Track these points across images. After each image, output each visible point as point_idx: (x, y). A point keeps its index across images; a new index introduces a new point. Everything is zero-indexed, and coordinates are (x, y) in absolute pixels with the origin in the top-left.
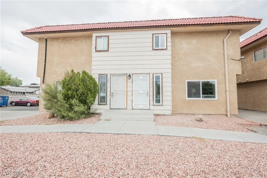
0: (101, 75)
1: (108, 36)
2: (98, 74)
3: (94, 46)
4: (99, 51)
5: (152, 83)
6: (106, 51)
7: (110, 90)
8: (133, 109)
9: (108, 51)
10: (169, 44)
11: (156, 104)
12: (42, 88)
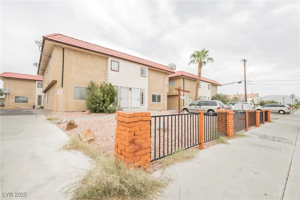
0: (114, 86)
1: (119, 62)
3: (110, 66)
4: (113, 70)
5: (140, 94)
7: (120, 96)
8: (132, 108)
9: (118, 71)
10: (148, 75)
11: (141, 105)
12: (60, 91)
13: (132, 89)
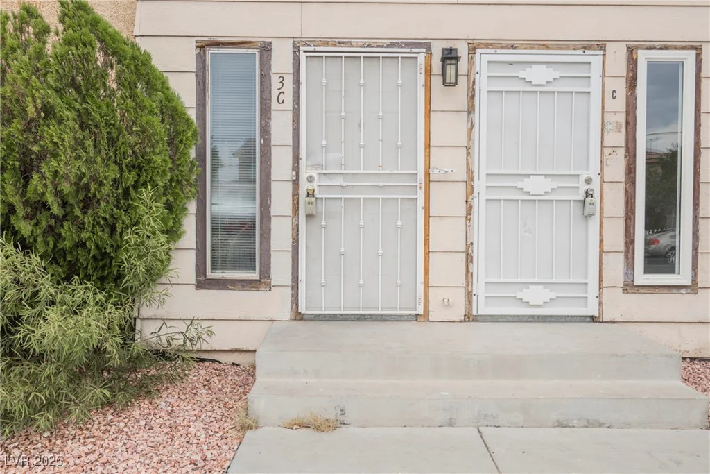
0: (217, 44)
2: (192, 44)
5: (622, 118)
7: (296, 168)
8: (476, 319)
11: (644, 279)
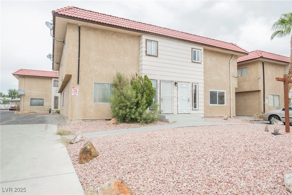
1: (157, 42)
3: (144, 49)
4: (149, 55)
5: (191, 91)
6: (156, 56)
7: (160, 95)
8: (178, 114)
9: (157, 56)
10: (203, 59)
11: (194, 109)
12: (75, 90)
13: (179, 83)
